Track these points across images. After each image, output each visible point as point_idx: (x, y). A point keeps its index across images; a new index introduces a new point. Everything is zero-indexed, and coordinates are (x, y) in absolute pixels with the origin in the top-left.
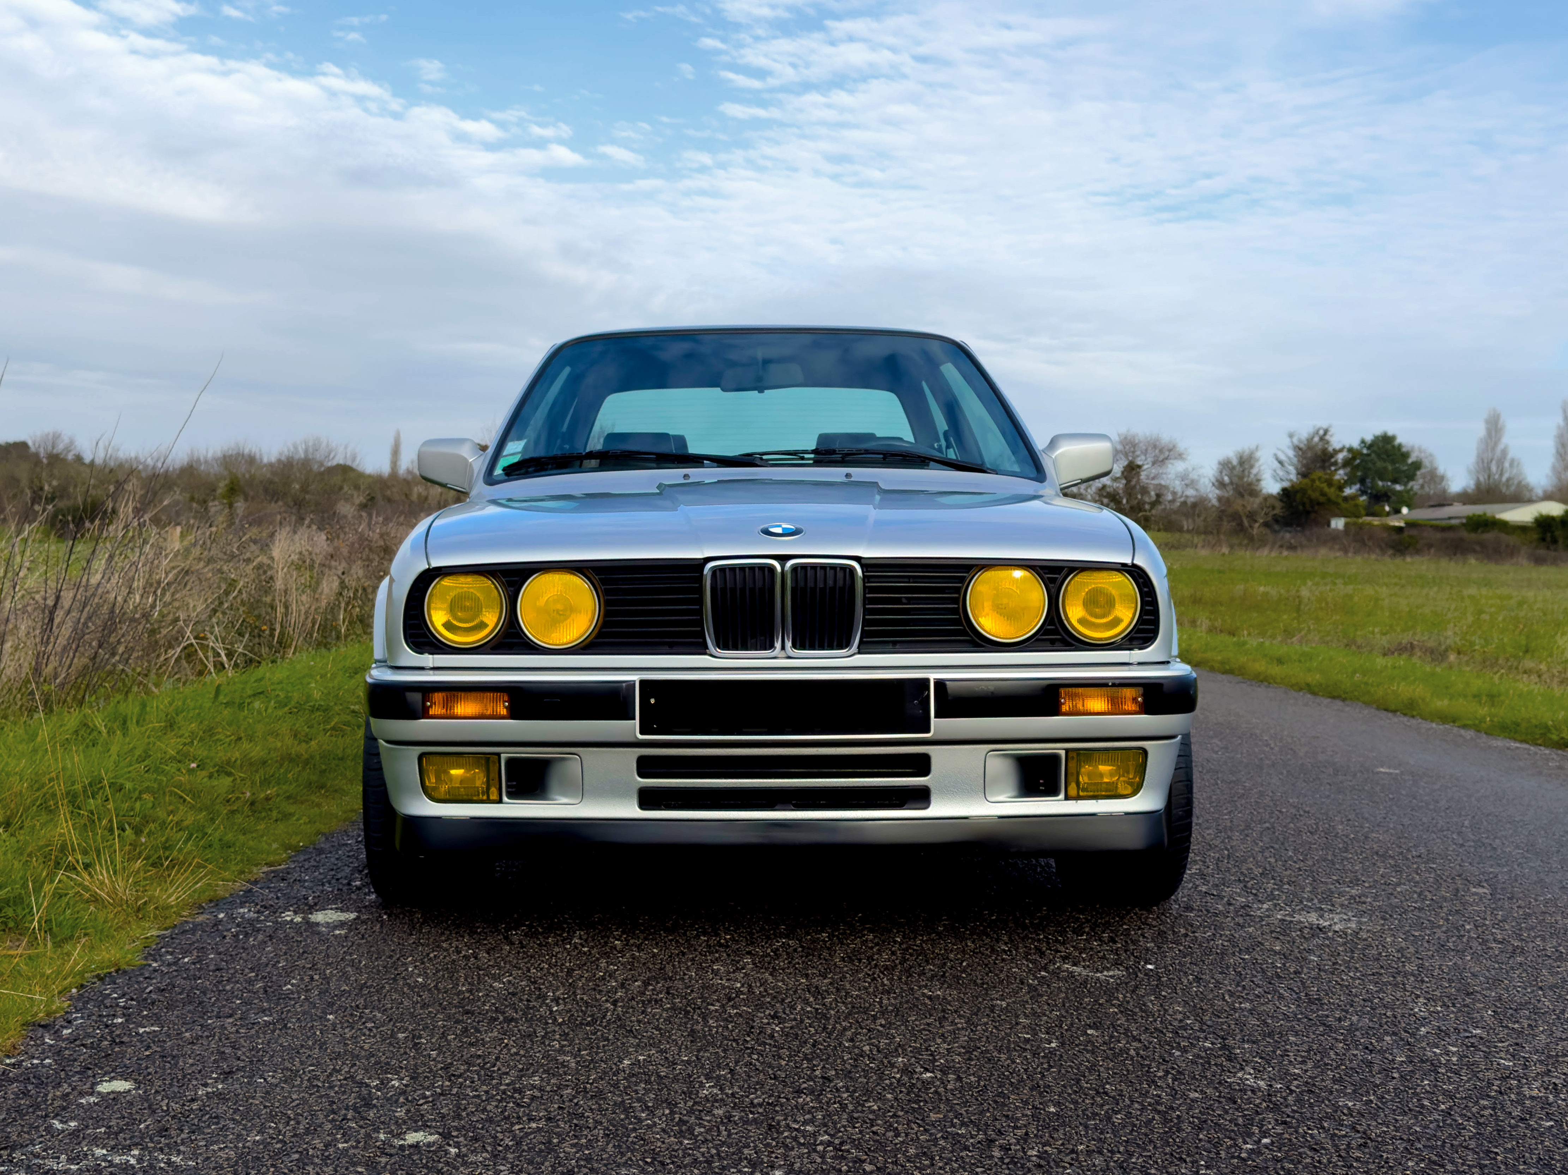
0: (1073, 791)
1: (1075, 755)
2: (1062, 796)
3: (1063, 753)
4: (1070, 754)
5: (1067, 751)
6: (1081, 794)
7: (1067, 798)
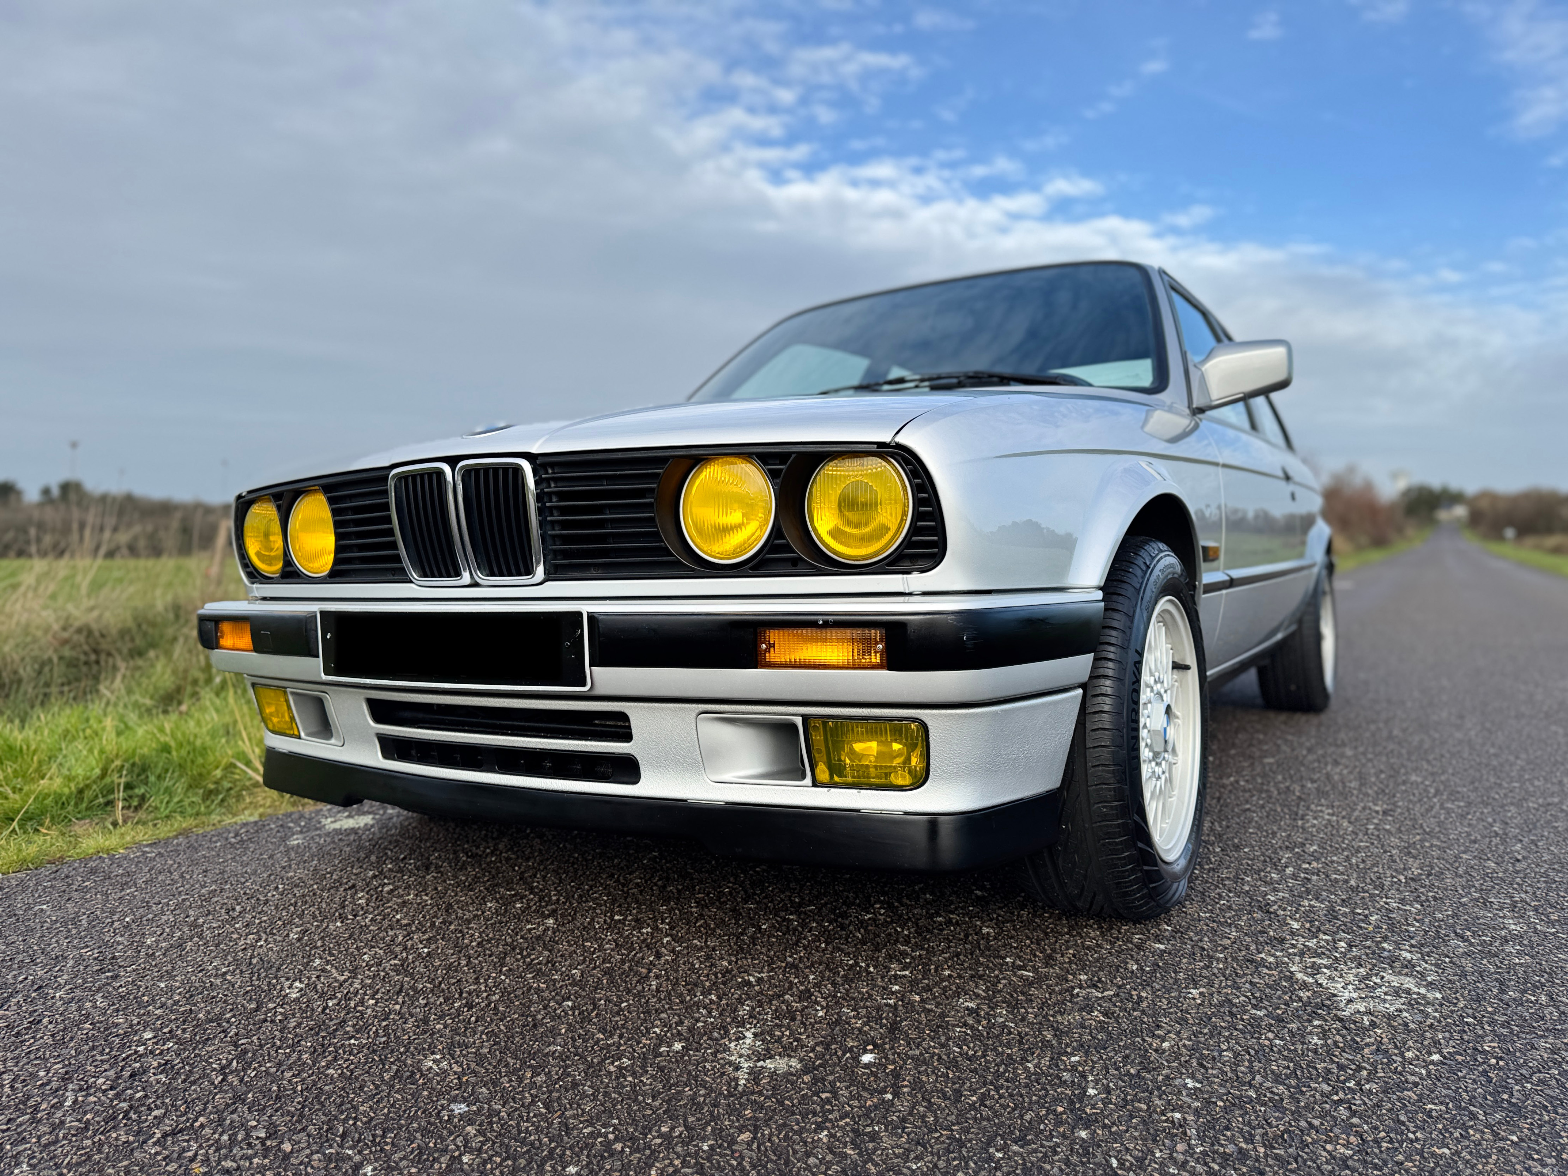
0: (823, 773)
1: (818, 723)
2: (808, 780)
3: (799, 721)
4: (812, 723)
5: (806, 718)
6: (836, 779)
7: (815, 784)
